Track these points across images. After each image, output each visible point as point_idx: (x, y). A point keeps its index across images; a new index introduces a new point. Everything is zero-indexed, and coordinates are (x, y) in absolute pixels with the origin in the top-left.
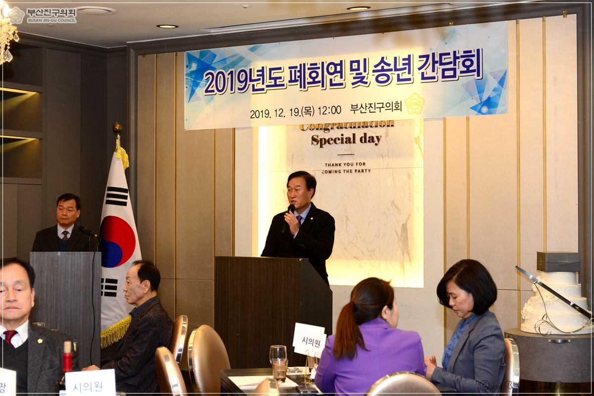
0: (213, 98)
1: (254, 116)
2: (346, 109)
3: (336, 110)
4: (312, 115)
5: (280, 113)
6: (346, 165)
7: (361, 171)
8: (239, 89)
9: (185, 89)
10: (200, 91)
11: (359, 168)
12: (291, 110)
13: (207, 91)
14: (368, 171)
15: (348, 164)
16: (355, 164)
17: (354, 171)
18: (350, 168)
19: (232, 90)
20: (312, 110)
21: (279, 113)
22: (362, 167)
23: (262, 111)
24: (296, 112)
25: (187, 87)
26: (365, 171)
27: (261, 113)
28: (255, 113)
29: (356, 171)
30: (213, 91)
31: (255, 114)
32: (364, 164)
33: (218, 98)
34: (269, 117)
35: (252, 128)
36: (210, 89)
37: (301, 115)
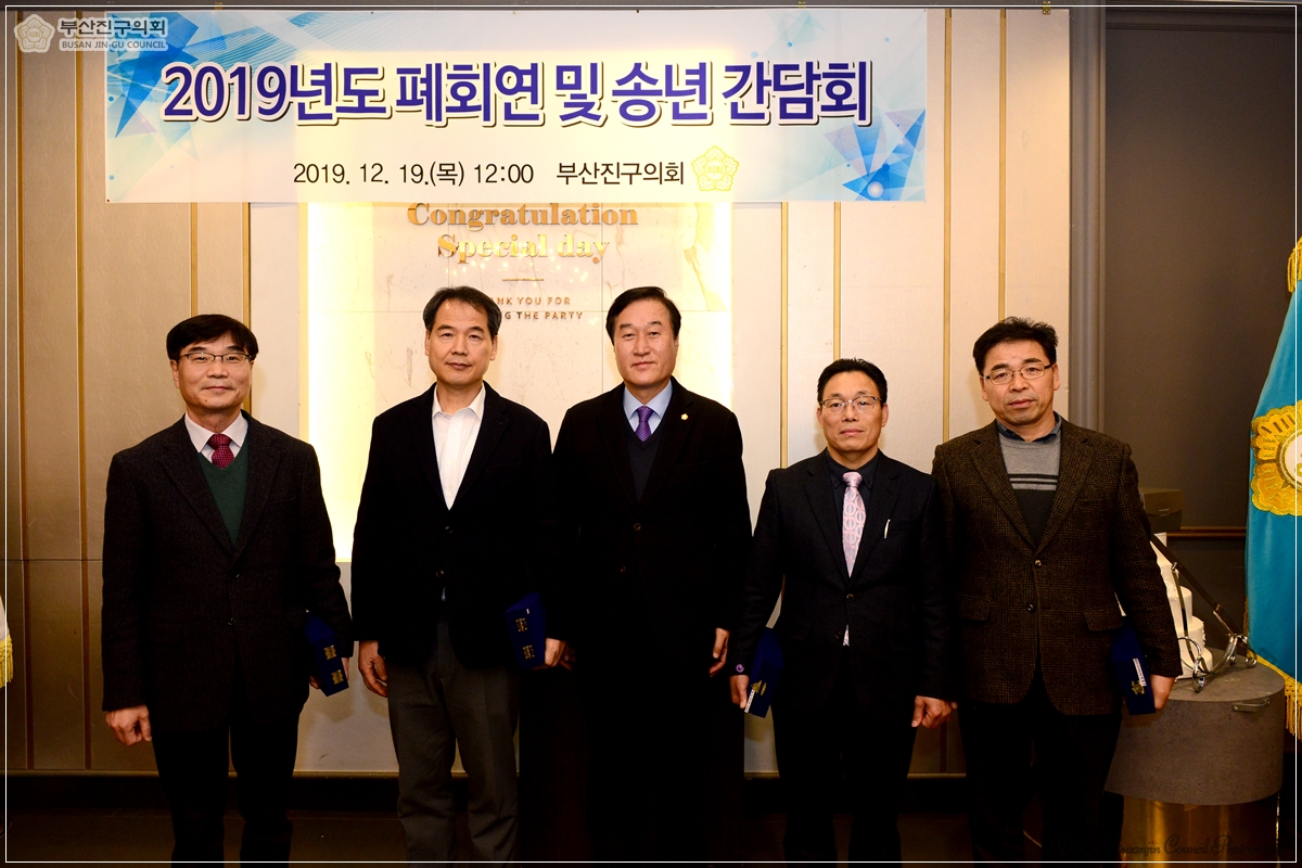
0: (189, 128)
1: (304, 177)
2: (546, 173)
3: (522, 174)
4: (458, 181)
5: (374, 173)
6: (523, 302)
7: (559, 316)
8: (262, 111)
9: (107, 103)
10: (151, 110)
11: (553, 308)
12: (404, 168)
13: (169, 111)
14: (575, 315)
15: (529, 301)
16: (545, 300)
17: (541, 316)
18: (532, 309)
19: (241, 111)
20: (458, 170)
21: (371, 173)
22: (563, 308)
23: (326, 168)
24: (417, 174)
25: (111, 99)
26: (568, 316)
27: (322, 172)
28: (306, 170)
29: (547, 314)
30: (189, 112)
31: (305, 173)
32: (567, 301)
33: (203, 128)
34: (345, 181)
35: (296, 204)
36: (179, 106)
37: (430, 182)
